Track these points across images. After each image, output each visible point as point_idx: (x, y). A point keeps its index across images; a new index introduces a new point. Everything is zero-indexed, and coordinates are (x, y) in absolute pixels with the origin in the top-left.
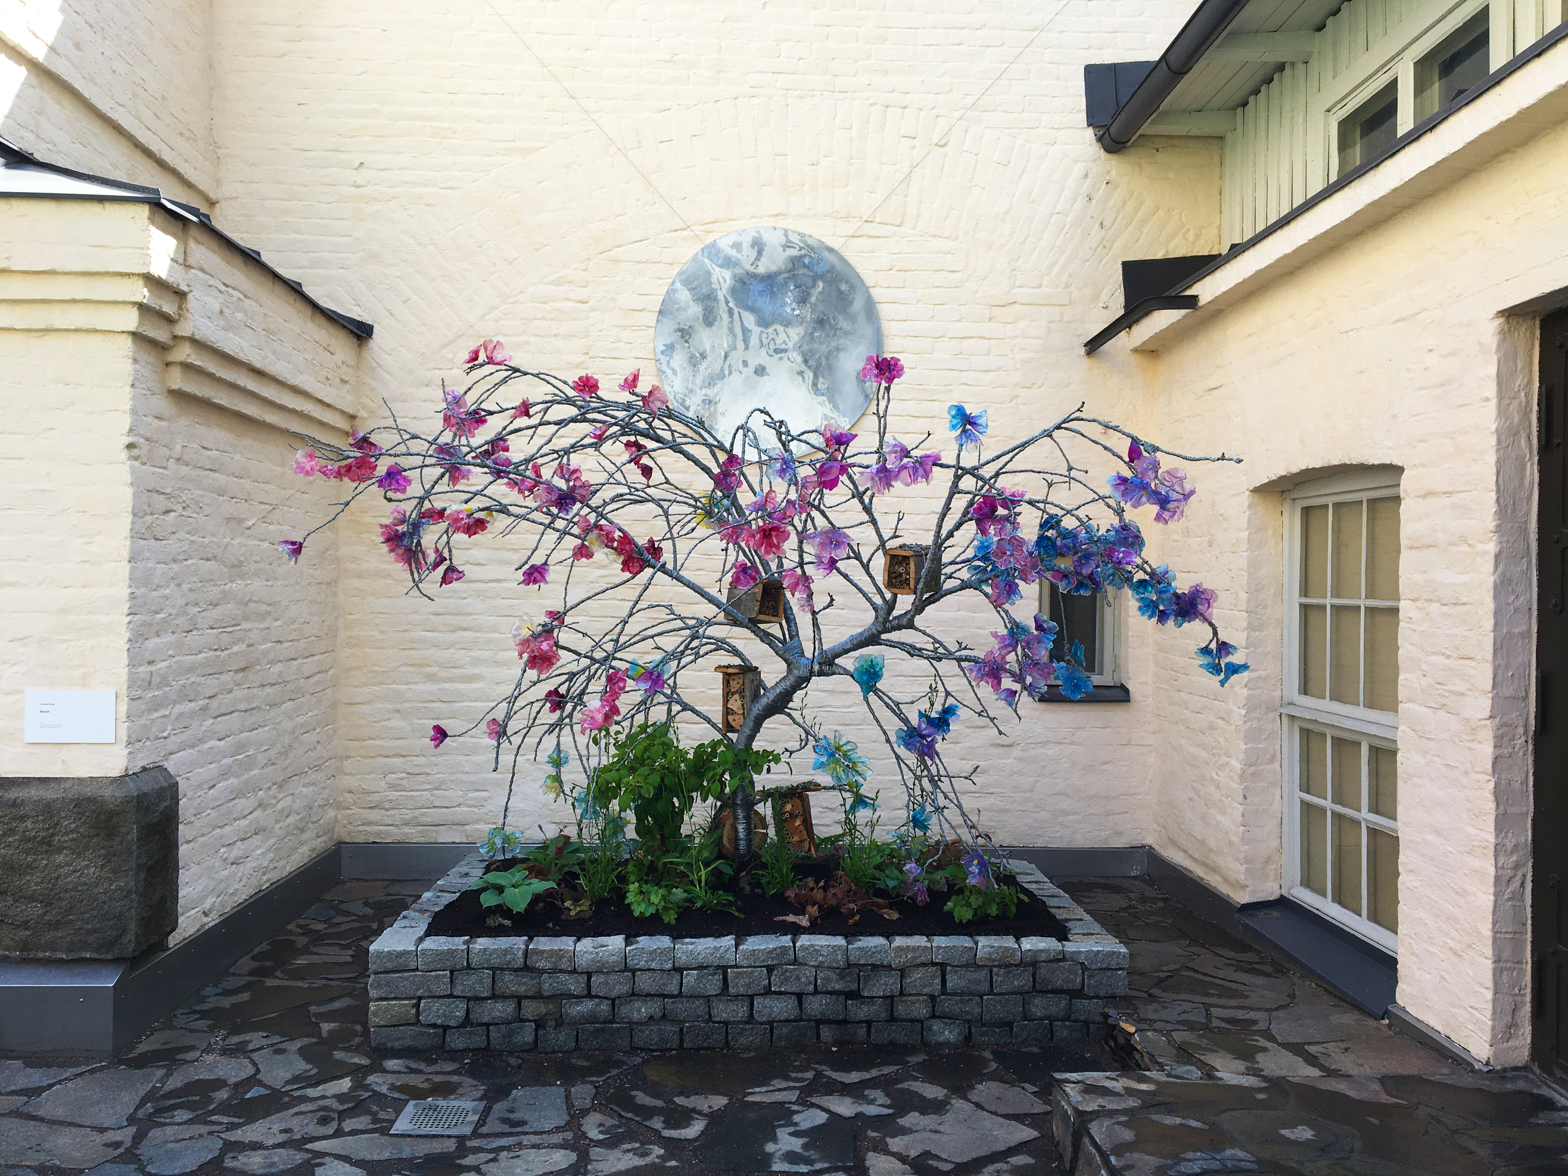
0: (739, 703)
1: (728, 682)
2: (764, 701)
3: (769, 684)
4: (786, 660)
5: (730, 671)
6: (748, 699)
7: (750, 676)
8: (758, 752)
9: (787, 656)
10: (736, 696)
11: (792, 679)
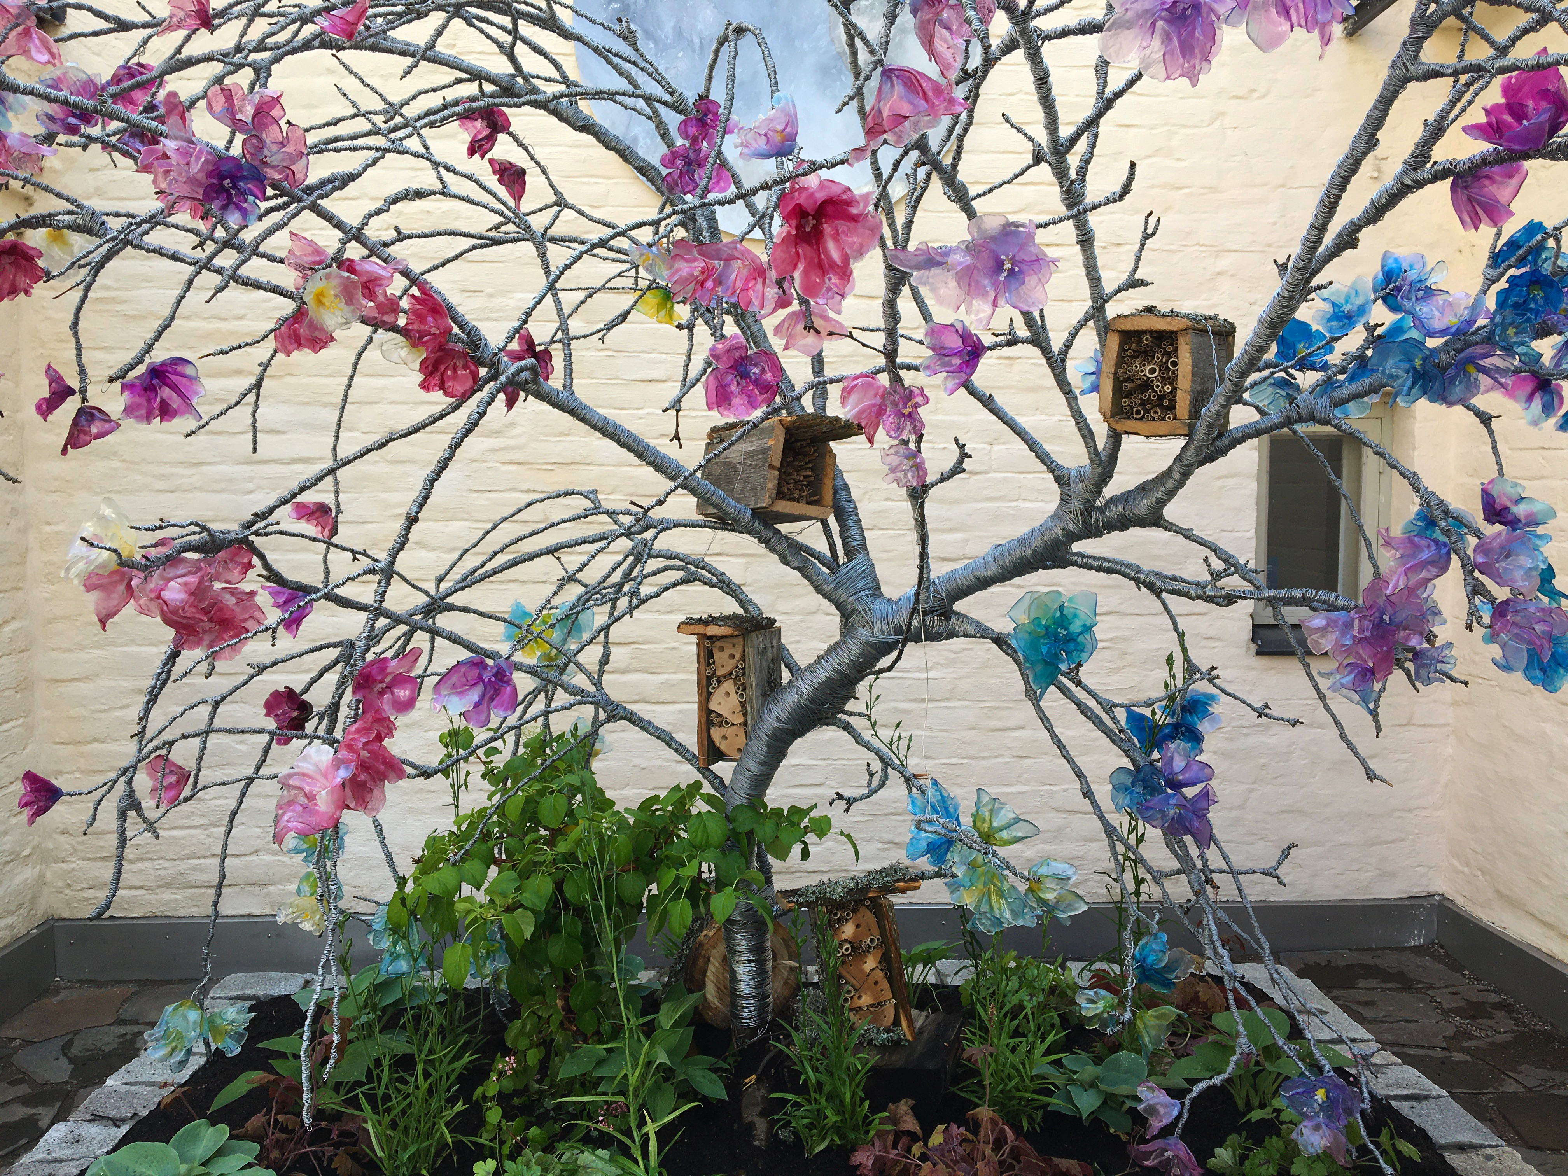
0: (734, 699)
1: (710, 654)
2: (790, 700)
3: (803, 660)
4: (838, 605)
5: (712, 630)
6: (754, 691)
7: (757, 640)
8: (778, 812)
9: (841, 595)
10: (729, 686)
11: (854, 648)
